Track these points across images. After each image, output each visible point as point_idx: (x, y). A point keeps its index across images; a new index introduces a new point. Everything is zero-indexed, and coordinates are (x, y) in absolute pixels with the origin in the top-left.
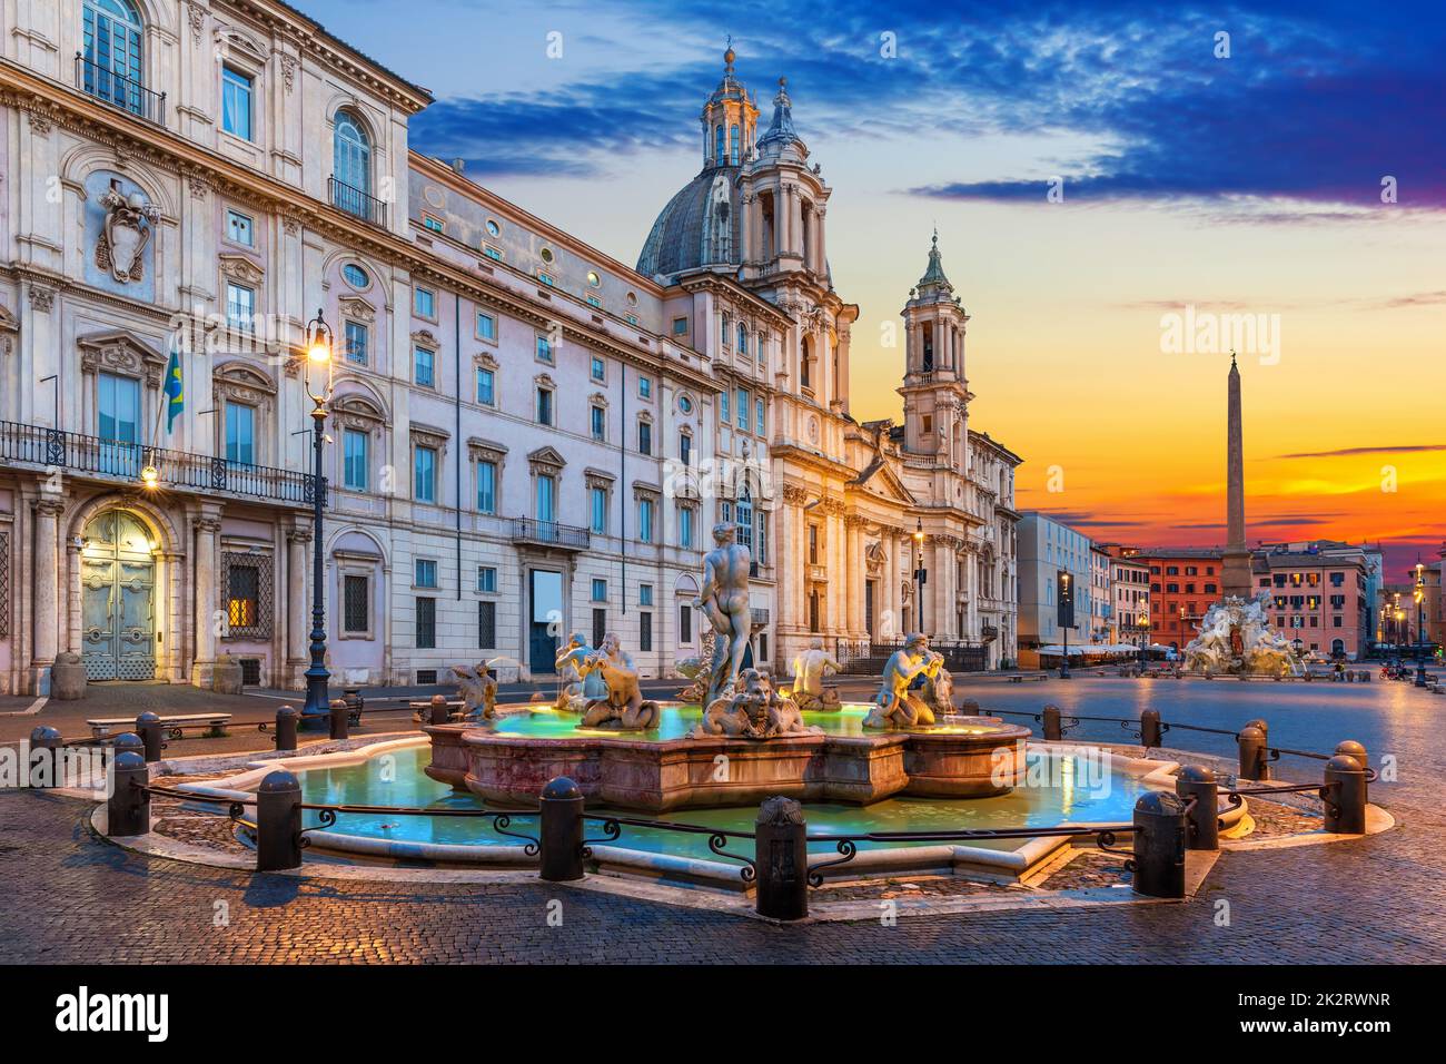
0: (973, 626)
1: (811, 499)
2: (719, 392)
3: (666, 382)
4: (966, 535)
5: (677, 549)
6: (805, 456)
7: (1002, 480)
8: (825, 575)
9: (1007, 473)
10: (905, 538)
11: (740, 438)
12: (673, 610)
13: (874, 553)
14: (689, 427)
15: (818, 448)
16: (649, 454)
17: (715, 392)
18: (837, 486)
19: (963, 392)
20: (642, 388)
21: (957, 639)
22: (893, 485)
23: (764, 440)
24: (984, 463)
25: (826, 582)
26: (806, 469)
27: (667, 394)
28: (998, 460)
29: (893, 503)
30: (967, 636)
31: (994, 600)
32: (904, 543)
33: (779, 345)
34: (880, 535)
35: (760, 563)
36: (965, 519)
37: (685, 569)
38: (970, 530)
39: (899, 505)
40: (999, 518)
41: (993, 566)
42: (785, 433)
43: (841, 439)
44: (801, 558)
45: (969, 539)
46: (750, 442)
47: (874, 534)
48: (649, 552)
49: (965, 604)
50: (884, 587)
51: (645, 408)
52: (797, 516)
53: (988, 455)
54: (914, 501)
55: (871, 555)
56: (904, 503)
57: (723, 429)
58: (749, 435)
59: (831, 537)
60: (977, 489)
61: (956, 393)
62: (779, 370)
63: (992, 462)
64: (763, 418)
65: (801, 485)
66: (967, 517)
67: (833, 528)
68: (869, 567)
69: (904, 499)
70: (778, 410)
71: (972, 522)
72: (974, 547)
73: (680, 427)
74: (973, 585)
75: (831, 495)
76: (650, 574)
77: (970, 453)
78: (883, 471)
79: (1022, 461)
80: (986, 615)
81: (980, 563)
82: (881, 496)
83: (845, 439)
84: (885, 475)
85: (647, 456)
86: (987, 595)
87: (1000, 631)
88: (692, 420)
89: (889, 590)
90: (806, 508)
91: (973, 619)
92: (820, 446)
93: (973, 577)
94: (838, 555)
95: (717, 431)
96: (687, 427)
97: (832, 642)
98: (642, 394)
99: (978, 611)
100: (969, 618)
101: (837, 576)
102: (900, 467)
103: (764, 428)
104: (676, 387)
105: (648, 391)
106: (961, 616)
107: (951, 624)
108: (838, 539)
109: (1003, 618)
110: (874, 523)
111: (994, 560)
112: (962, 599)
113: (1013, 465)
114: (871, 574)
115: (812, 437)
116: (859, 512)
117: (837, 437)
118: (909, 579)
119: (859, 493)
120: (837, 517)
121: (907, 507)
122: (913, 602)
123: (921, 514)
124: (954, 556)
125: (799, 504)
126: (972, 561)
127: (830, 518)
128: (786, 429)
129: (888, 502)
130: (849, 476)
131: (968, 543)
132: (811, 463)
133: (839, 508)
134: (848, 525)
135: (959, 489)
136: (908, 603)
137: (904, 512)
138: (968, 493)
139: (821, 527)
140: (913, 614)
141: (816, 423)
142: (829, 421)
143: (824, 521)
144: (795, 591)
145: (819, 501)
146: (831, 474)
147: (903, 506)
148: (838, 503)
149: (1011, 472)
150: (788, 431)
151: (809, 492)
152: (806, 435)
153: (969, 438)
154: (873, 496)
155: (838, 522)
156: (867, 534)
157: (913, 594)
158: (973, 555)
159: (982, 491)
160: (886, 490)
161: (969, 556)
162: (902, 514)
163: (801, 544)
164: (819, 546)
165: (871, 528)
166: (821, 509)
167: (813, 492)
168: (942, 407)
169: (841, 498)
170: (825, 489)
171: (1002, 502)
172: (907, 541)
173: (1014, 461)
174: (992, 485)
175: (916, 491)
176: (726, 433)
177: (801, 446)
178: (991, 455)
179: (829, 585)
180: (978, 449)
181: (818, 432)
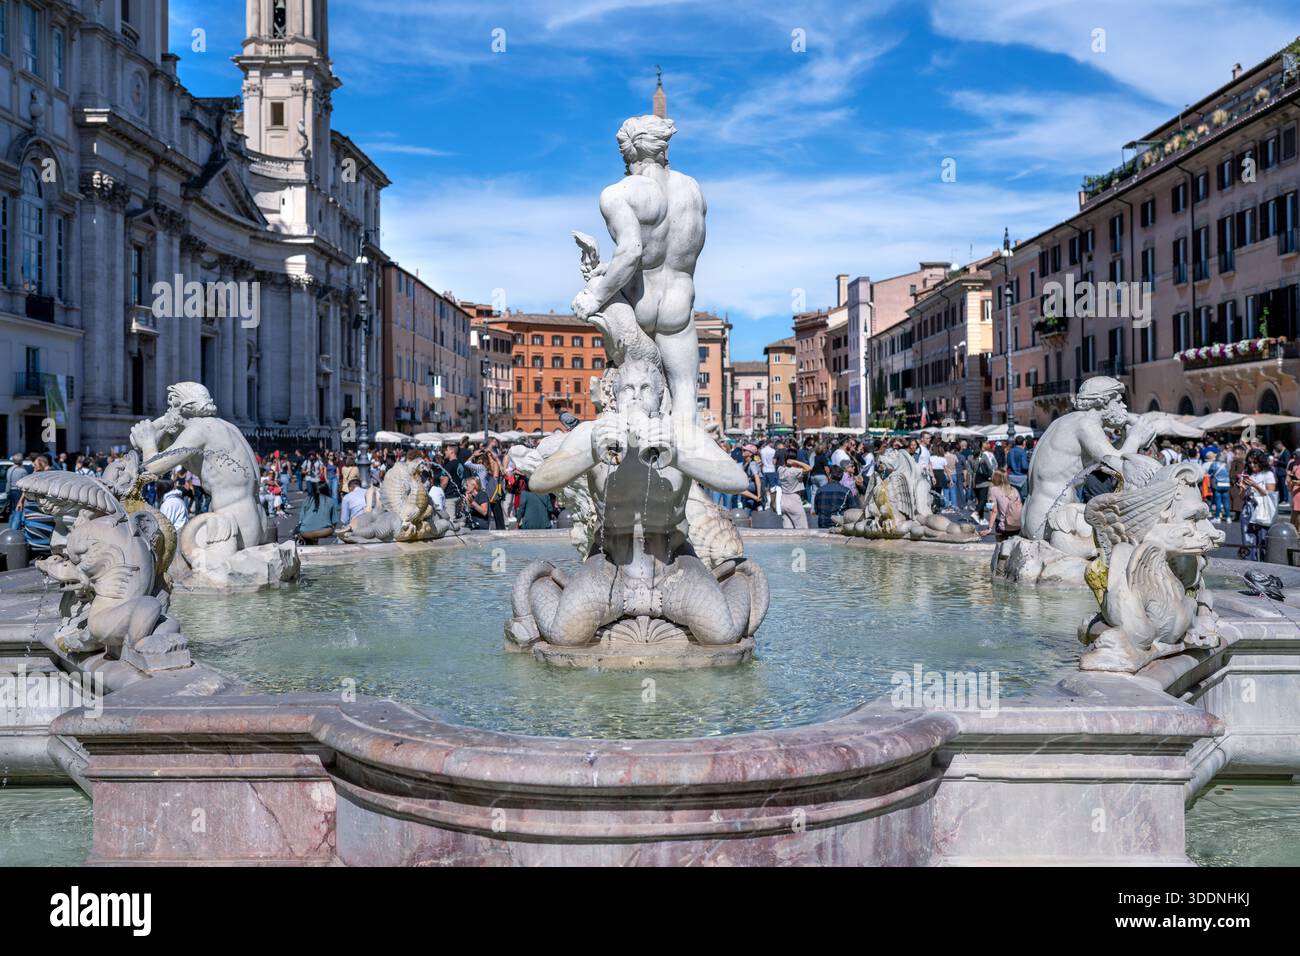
0: (335, 407)
1: (136, 203)
4: (329, 276)
6: (130, 131)
7: (367, 205)
8: (154, 326)
9: (372, 195)
10: (252, 275)
11: (25, 88)
15: (142, 122)
18: (170, 186)
19: (326, 76)
21: (317, 426)
22: (238, 197)
23: (65, 97)
25: (157, 337)
26: (129, 153)
28: (363, 177)
29: (237, 223)
30: (329, 421)
31: (358, 371)
34: (218, 269)
35: (57, 300)
36: (330, 256)
38: (333, 269)
39: (245, 226)
41: (356, 324)
42: (99, 92)
43: (177, 116)
44: (120, 295)
45: (333, 283)
46: (42, 96)
47: (210, 267)
49: (326, 375)
50: (222, 348)
52: (114, 228)
54: (268, 223)
56: (252, 224)
58: (40, 85)
59: (160, 265)
60: (341, 214)
61: (317, 76)
63: (358, 179)
64: (63, 61)
65: (120, 179)
66: (331, 252)
67: (166, 248)
69: (252, 218)
70: (85, 50)
71: (337, 260)
72: (336, 295)
74: (335, 349)
75: (162, 199)
77: (331, 163)
78: (225, 173)
79: (390, 182)
80: (350, 392)
81: (342, 319)
82: (220, 209)
83: (182, 119)
84: (227, 179)
86: (350, 365)
89: (229, 352)
90: (129, 215)
91: (335, 397)
92: (147, 120)
93: (335, 339)
99: (342, 385)
100: (331, 394)
101: (169, 327)
102: (246, 171)
103: (64, 78)
106: (322, 393)
107: (311, 404)
109: (368, 395)
110: (212, 251)
112: (323, 368)
113: (379, 185)
114: (208, 326)
115: (137, 104)
116: (193, 232)
117: (170, 111)
118: (254, 339)
119: (194, 203)
120: (171, 235)
121: (256, 230)
122: (258, 369)
123: (273, 242)
124: (314, 307)
125: (118, 208)
126: (335, 315)
127: (161, 236)
128: (98, 85)
129: (231, 220)
130: (189, 174)
131: (331, 288)
132: (137, 145)
133: (174, 222)
134: (182, 251)
135: (320, 213)
136: (253, 372)
137: (251, 237)
138: (331, 218)
139: (149, 249)
140: (258, 388)
141: (141, 84)
142: (160, 82)
143: (154, 238)
144: (111, 348)
145: (146, 206)
146: (162, 166)
147: (252, 229)
148: (172, 213)
149: (377, 197)
150: (102, 88)
151: (134, 190)
152: (128, 99)
153: (332, 141)
154: (211, 210)
155: (171, 243)
156: (202, 267)
157: (258, 359)
158: (336, 306)
159: (345, 218)
160: (227, 203)
161: (332, 308)
162: (247, 239)
163: (120, 272)
164: (145, 278)
165: (207, 257)
166: (148, 220)
167: (137, 192)
168: (301, 92)
169: (175, 205)
170: (154, 189)
171: (367, 235)
172: (252, 280)
173: (381, 181)
174: (356, 210)
175: (264, 209)
176: (3, 74)
177: (122, 115)
178: (356, 170)
179: (159, 341)
180: (341, 158)
181: (144, 96)
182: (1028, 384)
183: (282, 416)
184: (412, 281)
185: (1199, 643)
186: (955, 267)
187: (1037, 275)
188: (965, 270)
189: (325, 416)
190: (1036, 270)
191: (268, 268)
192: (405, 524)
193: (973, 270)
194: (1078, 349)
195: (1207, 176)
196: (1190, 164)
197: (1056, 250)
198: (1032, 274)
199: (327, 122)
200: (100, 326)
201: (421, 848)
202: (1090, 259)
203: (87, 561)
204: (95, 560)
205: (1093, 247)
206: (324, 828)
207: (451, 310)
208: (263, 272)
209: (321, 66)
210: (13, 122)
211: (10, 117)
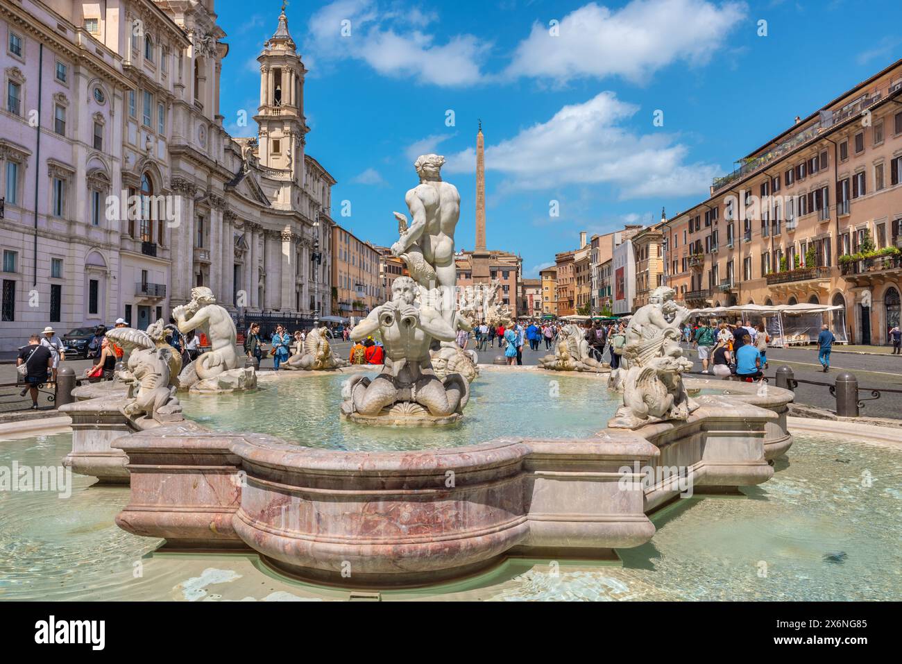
0: (305, 302)
1: (200, 194)
2: (130, 89)
3: (82, 70)
4: (302, 233)
5: (88, 226)
6: (197, 156)
7: (323, 194)
8: (209, 258)
9: (326, 189)
10: (261, 232)
11: (144, 134)
12: (82, 283)
13: (239, 241)
14: (102, 116)
15: (204, 151)
16: (63, 134)
17: (126, 88)
18: (218, 185)
19: (302, 125)
20: (58, 72)
21: (295, 312)
22: (255, 190)
23: (164, 139)
24: (313, 180)
25: (210, 264)
26: (196, 167)
27: (83, 83)
28: (322, 179)
29: (254, 204)
30: (301, 310)
31: (318, 284)
32: (260, 236)
33: (177, 60)
34: (243, 229)
35: (158, 245)
36: (303, 221)
37: (95, 245)
38: (305, 229)
39: (258, 206)
40: (321, 222)
42: (181, 135)
43: (222, 148)
44: (191, 242)
45: (305, 236)
46: (152, 138)
47: (239, 228)
48: (59, 227)
49: (301, 285)
50: (245, 270)
51: (62, 91)
52: (188, 207)
53: (316, 175)
54: (270, 204)
55: (238, 244)
56: (262, 205)
57: (130, 124)
58: (152, 133)
59: (213, 226)
60: (310, 199)
61: (298, 126)
62: (177, 81)
63: (318, 180)
64: (163, 120)
65: (192, 181)
67: (215, 217)
68: (236, 253)
69: (262, 202)
70: (175, 114)
71: (306, 223)
72: (307, 243)
73: (94, 114)
74: (306, 272)
75: (214, 192)
76: (60, 248)
77: (305, 172)
78: (247, 178)
79: (336, 182)
80: (313, 294)
81: (310, 256)
82: (244, 197)
83: (225, 149)
84: (249, 181)
85: (61, 137)
86: (314, 280)
88: (105, 111)
89: (249, 272)
90: (196, 201)
91: (305, 297)
92: (206, 150)
93: (306, 265)
94: (218, 241)
95: (125, 124)
96: (99, 115)
98: (58, 77)
99: (309, 291)
101: (216, 259)
102: (259, 177)
103: (163, 129)
104: (91, 77)
105: (64, 76)
106: (298, 295)
107: (292, 301)
108: (218, 228)
109: (323, 296)
110: (240, 219)
112: (299, 281)
113: (331, 184)
114: (237, 259)
115: (202, 142)
116: (230, 209)
117: (219, 145)
118: (262, 265)
119: (231, 194)
120: (218, 211)
121: (264, 208)
122: (264, 283)
123: (273, 214)
124: (295, 248)
125: (191, 197)
126: (306, 253)
127: (213, 212)
128: (182, 132)
129: (250, 202)
130: (229, 179)
131: (304, 239)
132: (201, 163)
133: (220, 204)
134: (224, 219)
135: (298, 199)
136: (261, 283)
137: (261, 212)
138: (304, 201)
139: (207, 218)
140: (264, 292)
141: (204, 131)
142: (214, 130)
143: (209, 213)
144: (186, 270)
145: (205, 195)
146: (215, 174)
147: (261, 207)
148: (219, 199)
149: (329, 190)
150: (184, 134)
151: (199, 187)
152: (197, 139)
153: (305, 160)
154: (240, 197)
155: (218, 215)
156: (235, 227)
157: (264, 277)
158: (306, 248)
159: (312, 201)
160: (249, 193)
161: (304, 249)
162: (259, 213)
163: (191, 230)
164: (204, 233)
165: (238, 222)
166: (207, 203)
167: (201, 188)
168: (289, 135)
169: (221, 195)
170: (210, 186)
171: (324, 211)
172: (262, 235)
173: (330, 181)
174: (318, 198)
175: (270, 197)
176: (132, 127)
177: (192, 147)
178: (318, 176)
179: (211, 266)
180: (310, 169)
181: (205, 138)
182: (682, 292)
183: (277, 307)
184: (348, 235)
185: (675, 417)
186: (644, 228)
187: (687, 232)
188: (649, 229)
189: (299, 306)
190: (687, 229)
191: (270, 228)
192: (317, 360)
193: (653, 229)
194: (710, 272)
195: (779, 178)
196: (770, 171)
197: (698, 218)
198: (685, 232)
199: (303, 150)
200: (180, 259)
201: (274, 501)
202: (716, 223)
203: (137, 370)
204: (140, 370)
205: (718, 217)
206: (236, 494)
207: (369, 250)
208: (268, 230)
209: (300, 121)
210: (137, 152)
211: (136, 149)
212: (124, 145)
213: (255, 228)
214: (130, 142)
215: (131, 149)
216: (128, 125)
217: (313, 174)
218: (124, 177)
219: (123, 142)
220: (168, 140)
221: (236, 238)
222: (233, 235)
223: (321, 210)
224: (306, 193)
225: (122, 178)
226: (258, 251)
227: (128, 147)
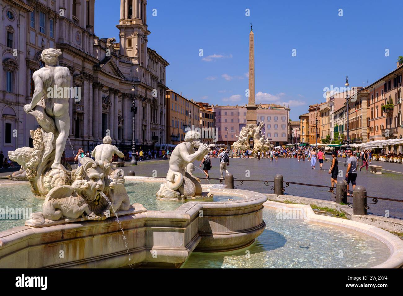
0: (149, 136)
1: (77, 72)
2: (30, 12)
4: (146, 94)
5: (5, 92)
6: (74, 50)
7: (161, 71)
8: (83, 110)
10: (120, 94)
11: (40, 38)
12: (1, 125)
13: (106, 100)
17: (27, 11)
18: (89, 67)
19: (145, 30)
21: (142, 142)
22: (115, 69)
23: (53, 40)
24: (154, 63)
25: (84, 113)
26: (74, 56)
28: (159, 63)
29: (114, 78)
30: (146, 140)
31: (157, 125)
32: (119, 97)
34: (108, 93)
36: (146, 88)
37: (8, 103)
39: (117, 79)
40: (159, 88)
41: (157, 110)
42: (64, 38)
43: (91, 44)
45: (148, 97)
46: (45, 40)
47: (106, 92)
49: (145, 126)
50: (110, 117)
53: (155, 60)
54: (124, 78)
55: (104, 102)
56: (120, 78)
57: (31, 32)
58: (45, 37)
59: (86, 91)
60: (151, 74)
61: (143, 30)
62: (61, 6)
63: (157, 63)
64: (53, 29)
65: (72, 65)
66: (147, 87)
67: (87, 87)
68: (103, 107)
69: (120, 76)
70: (61, 25)
71: (149, 89)
72: (149, 100)
73: (7, 27)
74: (149, 118)
75: (86, 71)
77: (148, 58)
78: (110, 62)
79: (169, 64)
80: (154, 131)
81: (152, 108)
82: (108, 74)
84: (111, 64)
86: (154, 123)
87: (159, 138)
88: (14, 24)
89: (112, 118)
90: (74, 76)
91: (149, 132)
92: (81, 46)
93: (149, 114)
94: (89, 100)
95: (28, 32)
96: (11, 27)
97: (86, 143)
99: (151, 129)
100: (147, 132)
101: (89, 111)
102: (118, 61)
103: (53, 34)
104: (5, 5)
106: (144, 131)
107: (140, 135)
108: (89, 93)
109: (161, 132)
110: (106, 86)
111: (157, 107)
112: (144, 123)
114: (104, 110)
115: (77, 41)
116: (99, 81)
117: (89, 43)
118: (121, 114)
119: (99, 72)
120: (89, 82)
121: (121, 80)
122: (123, 124)
123: (127, 84)
124: (141, 104)
126: (149, 107)
127: (86, 83)
128: (64, 36)
129: (112, 77)
130: (95, 63)
131: (147, 98)
132: (77, 54)
134: (94, 87)
135: (143, 74)
136: (121, 125)
137: (120, 82)
138: (147, 76)
139: (82, 86)
140: (123, 130)
141: (79, 35)
142: (86, 34)
143: (83, 83)
145: (81, 73)
146: (86, 60)
147: (119, 79)
148: (90, 75)
149: (164, 69)
150: (66, 37)
151: (76, 68)
152: (74, 40)
153: (148, 51)
154: (105, 74)
155: (89, 85)
156: (103, 92)
157: (123, 120)
158: (149, 104)
159: (153, 76)
160: (111, 71)
161: (147, 104)
162: (119, 83)
165: (104, 89)
166: (81, 77)
167: (77, 68)
168: (137, 36)
169: (91, 73)
170: (84, 68)
171: (161, 81)
172: (120, 96)
173: (165, 64)
174: (157, 73)
175: (125, 73)
176: (32, 34)
177: (72, 45)
178: (156, 60)
179: (85, 115)
180: (151, 56)
181: (80, 39)
182: (381, 129)
184: (177, 96)
187: (384, 91)
189: (145, 138)
190: (383, 89)
191: (126, 92)
193: (365, 90)
197: (390, 82)
198: (382, 91)
199: (146, 45)
207: (192, 105)
208: (124, 93)
209: (143, 27)
210: (36, 48)
211: (35, 47)
212: (27, 45)
213: (115, 92)
214: (31, 42)
215: (31, 46)
216: (30, 33)
217: (154, 59)
218: (27, 63)
219: (27, 42)
220: (56, 41)
221: (103, 98)
222: (101, 96)
223: (159, 81)
224: (148, 71)
225: (26, 64)
226: (119, 106)
227: (30, 45)
